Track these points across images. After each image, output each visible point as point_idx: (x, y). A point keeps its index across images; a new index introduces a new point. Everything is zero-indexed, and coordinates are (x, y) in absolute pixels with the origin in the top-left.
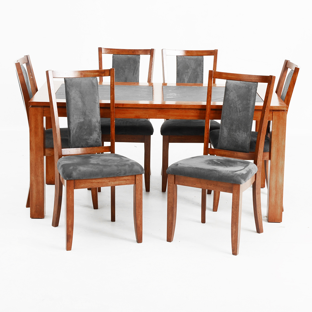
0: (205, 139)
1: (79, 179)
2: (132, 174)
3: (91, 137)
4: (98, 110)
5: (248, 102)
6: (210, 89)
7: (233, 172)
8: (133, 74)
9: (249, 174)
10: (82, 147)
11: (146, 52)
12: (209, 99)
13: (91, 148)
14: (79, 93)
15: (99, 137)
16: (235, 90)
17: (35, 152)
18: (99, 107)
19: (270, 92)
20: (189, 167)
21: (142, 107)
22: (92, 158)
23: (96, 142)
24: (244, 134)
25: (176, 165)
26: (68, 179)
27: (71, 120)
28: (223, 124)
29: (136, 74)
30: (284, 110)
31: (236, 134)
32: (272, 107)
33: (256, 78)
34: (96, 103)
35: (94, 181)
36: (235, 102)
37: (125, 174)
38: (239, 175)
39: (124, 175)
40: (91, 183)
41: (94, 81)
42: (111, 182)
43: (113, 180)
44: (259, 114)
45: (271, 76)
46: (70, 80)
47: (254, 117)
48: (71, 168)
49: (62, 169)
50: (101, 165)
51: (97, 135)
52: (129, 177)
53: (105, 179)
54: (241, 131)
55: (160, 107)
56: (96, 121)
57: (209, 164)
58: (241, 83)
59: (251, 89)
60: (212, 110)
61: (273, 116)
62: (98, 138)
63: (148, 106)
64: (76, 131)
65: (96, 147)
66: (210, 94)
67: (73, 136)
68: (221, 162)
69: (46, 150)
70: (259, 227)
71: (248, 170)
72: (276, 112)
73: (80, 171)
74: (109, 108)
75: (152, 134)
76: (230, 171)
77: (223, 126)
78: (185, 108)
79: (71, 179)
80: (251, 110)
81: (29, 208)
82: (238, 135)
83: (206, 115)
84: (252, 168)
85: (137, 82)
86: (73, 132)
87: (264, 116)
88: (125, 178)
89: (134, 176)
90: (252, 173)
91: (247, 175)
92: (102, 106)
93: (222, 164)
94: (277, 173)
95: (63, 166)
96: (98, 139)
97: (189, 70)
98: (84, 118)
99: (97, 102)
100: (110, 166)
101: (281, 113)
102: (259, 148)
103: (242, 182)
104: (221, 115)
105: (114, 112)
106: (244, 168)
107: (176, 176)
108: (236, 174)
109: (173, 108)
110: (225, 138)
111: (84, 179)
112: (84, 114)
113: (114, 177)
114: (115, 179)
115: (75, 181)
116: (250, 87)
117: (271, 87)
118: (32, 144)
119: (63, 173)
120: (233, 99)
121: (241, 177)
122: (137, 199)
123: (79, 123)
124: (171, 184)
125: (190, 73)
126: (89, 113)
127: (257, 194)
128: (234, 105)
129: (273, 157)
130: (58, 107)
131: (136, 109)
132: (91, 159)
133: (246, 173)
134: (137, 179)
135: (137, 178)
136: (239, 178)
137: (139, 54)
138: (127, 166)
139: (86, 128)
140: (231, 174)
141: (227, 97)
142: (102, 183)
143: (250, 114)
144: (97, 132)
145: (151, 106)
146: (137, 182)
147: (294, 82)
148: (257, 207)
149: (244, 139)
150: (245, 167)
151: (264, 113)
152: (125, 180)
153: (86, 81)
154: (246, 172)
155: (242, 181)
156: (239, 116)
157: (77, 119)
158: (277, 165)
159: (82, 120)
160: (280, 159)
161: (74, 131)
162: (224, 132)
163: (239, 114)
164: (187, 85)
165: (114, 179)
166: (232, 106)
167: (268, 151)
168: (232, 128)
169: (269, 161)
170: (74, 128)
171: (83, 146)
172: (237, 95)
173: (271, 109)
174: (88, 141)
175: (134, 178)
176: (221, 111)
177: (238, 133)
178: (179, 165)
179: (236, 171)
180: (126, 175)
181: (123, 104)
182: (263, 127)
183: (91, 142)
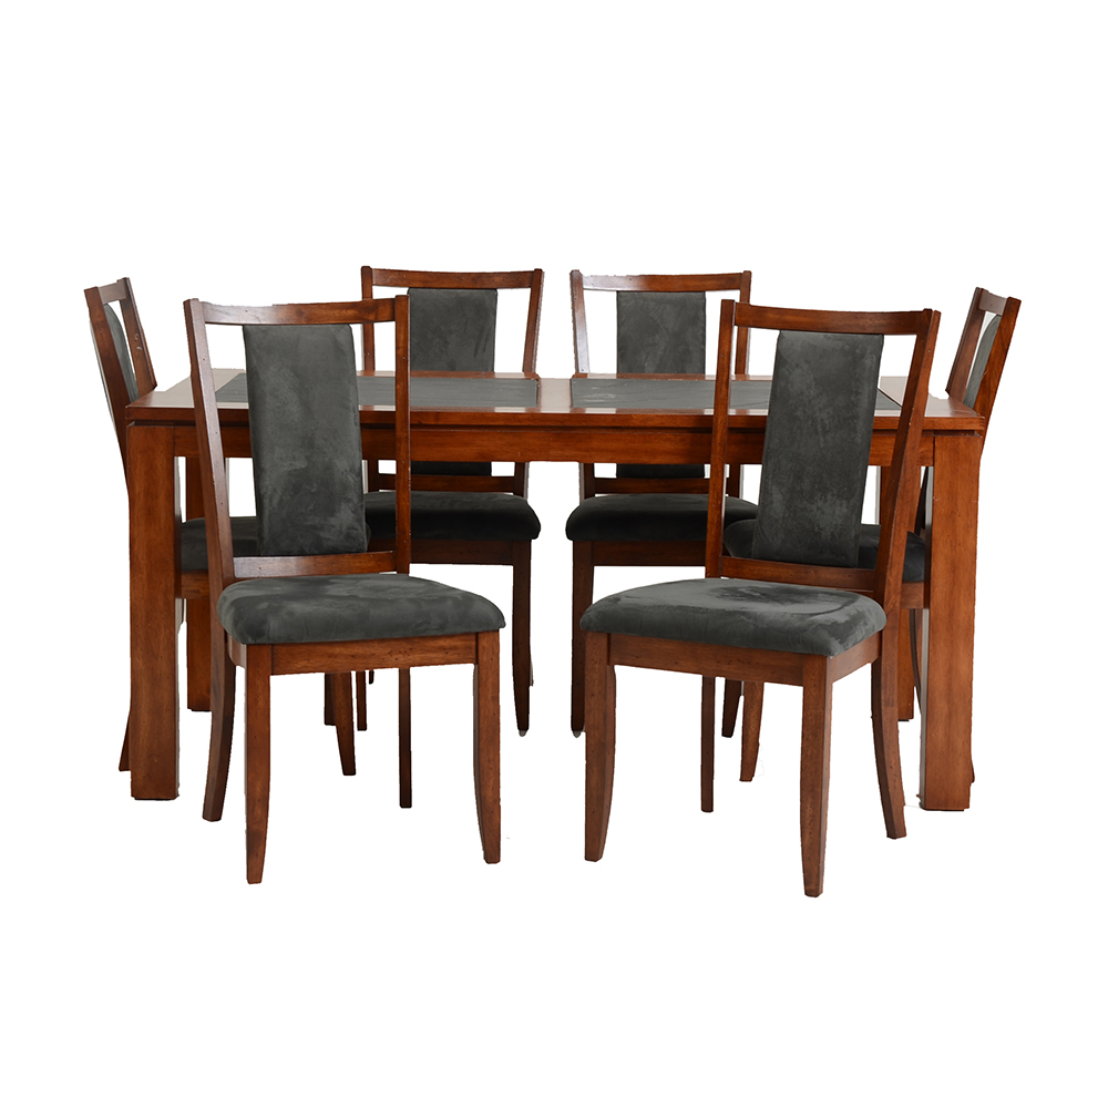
0: (709, 526)
1: (290, 644)
2: (467, 630)
3: (332, 521)
4: (354, 432)
5: (853, 398)
6: (725, 362)
7: (803, 616)
8: (476, 353)
9: (855, 625)
10: (301, 553)
11: (515, 280)
12: (724, 393)
13: (332, 557)
14: (293, 374)
15: (359, 521)
16: (807, 362)
17: (145, 577)
18: (358, 423)
19: (923, 364)
20: (655, 606)
21: (502, 423)
22: (333, 583)
23: (348, 536)
24: (841, 505)
25: (614, 599)
26: (250, 641)
27: (266, 465)
28: (770, 476)
29: (484, 350)
30: (971, 432)
31: (815, 508)
32: (932, 420)
33: (876, 322)
34: (347, 408)
35: (337, 650)
36: (810, 401)
37: (442, 627)
38: (823, 626)
39: (440, 634)
40: (330, 656)
41: (341, 338)
42: (396, 657)
43: (402, 650)
44: (887, 446)
45: (928, 311)
46: (263, 331)
47: (873, 456)
48: (264, 605)
49: (232, 610)
50: (362, 599)
51: (352, 515)
52: (456, 638)
53: (376, 644)
54: (829, 496)
55: (559, 424)
56: (348, 469)
57: (723, 596)
58: (829, 338)
59: (863, 356)
60: (731, 430)
61: (937, 452)
62: (356, 525)
63: (519, 421)
64: (281, 501)
65: (347, 556)
66: (725, 379)
67: (269, 516)
68: (763, 594)
69: (183, 577)
70: (895, 817)
71: (855, 612)
72: (946, 437)
73: (291, 614)
74: (392, 427)
75: (537, 537)
76: (792, 615)
77: (770, 483)
78: (643, 425)
79: (263, 640)
80: (861, 426)
81: (128, 774)
82: (818, 508)
83: (713, 446)
84: (869, 611)
85: (486, 370)
86: (271, 501)
87: (905, 442)
88: (442, 643)
89: (474, 638)
90: (866, 624)
91: (851, 628)
92: (368, 422)
93: (766, 597)
94: (952, 642)
95: (237, 604)
96: (354, 528)
97: (657, 337)
98: (307, 458)
99: (351, 405)
100: (392, 602)
101: (962, 439)
102: (891, 549)
103: (832, 649)
104: (762, 450)
105: (407, 437)
106: (839, 606)
107: (613, 638)
108: (813, 623)
109: (604, 425)
110: (777, 520)
111: (304, 641)
112: (308, 443)
113: (406, 639)
114: (409, 646)
115: (275, 648)
116: (858, 351)
117: (928, 346)
118: (136, 548)
119: (236, 623)
120: (802, 393)
121: (830, 632)
122: (482, 714)
123: (290, 473)
124: (597, 666)
125: (662, 348)
126: (325, 440)
127: (886, 705)
128: (805, 412)
129: (937, 590)
130: (222, 424)
131: (481, 431)
132: (328, 587)
133: (847, 622)
134: (484, 648)
135: (484, 642)
136: (825, 635)
137: (493, 286)
138: (450, 603)
139: (314, 490)
140: (798, 624)
141: (783, 384)
142: (364, 657)
143: (859, 441)
144: (351, 505)
145: (528, 419)
146: (484, 658)
147: (1003, 345)
148: (885, 748)
149: (840, 521)
150: (845, 605)
151: (907, 433)
152: (442, 649)
153: (313, 335)
154: (847, 618)
155: (835, 644)
156: (822, 445)
157: (285, 460)
158: (951, 615)
159: (301, 464)
160: (962, 597)
161: (276, 501)
162: (772, 502)
163: (822, 439)
164: (651, 377)
165: (405, 646)
166: (799, 413)
167: (922, 577)
168: (798, 488)
169: (926, 613)
170: (275, 490)
171: (306, 549)
172: (815, 379)
173: (930, 427)
174: (322, 534)
175: (474, 643)
176: (763, 437)
177: (820, 503)
178: (624, 600)
179: (812, 615)
180: (447, 631)
181: (437, 415)
182: (902, 479)
183: (331, 537)
